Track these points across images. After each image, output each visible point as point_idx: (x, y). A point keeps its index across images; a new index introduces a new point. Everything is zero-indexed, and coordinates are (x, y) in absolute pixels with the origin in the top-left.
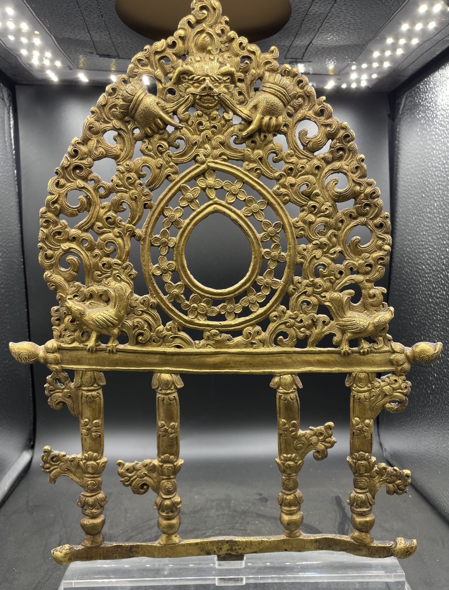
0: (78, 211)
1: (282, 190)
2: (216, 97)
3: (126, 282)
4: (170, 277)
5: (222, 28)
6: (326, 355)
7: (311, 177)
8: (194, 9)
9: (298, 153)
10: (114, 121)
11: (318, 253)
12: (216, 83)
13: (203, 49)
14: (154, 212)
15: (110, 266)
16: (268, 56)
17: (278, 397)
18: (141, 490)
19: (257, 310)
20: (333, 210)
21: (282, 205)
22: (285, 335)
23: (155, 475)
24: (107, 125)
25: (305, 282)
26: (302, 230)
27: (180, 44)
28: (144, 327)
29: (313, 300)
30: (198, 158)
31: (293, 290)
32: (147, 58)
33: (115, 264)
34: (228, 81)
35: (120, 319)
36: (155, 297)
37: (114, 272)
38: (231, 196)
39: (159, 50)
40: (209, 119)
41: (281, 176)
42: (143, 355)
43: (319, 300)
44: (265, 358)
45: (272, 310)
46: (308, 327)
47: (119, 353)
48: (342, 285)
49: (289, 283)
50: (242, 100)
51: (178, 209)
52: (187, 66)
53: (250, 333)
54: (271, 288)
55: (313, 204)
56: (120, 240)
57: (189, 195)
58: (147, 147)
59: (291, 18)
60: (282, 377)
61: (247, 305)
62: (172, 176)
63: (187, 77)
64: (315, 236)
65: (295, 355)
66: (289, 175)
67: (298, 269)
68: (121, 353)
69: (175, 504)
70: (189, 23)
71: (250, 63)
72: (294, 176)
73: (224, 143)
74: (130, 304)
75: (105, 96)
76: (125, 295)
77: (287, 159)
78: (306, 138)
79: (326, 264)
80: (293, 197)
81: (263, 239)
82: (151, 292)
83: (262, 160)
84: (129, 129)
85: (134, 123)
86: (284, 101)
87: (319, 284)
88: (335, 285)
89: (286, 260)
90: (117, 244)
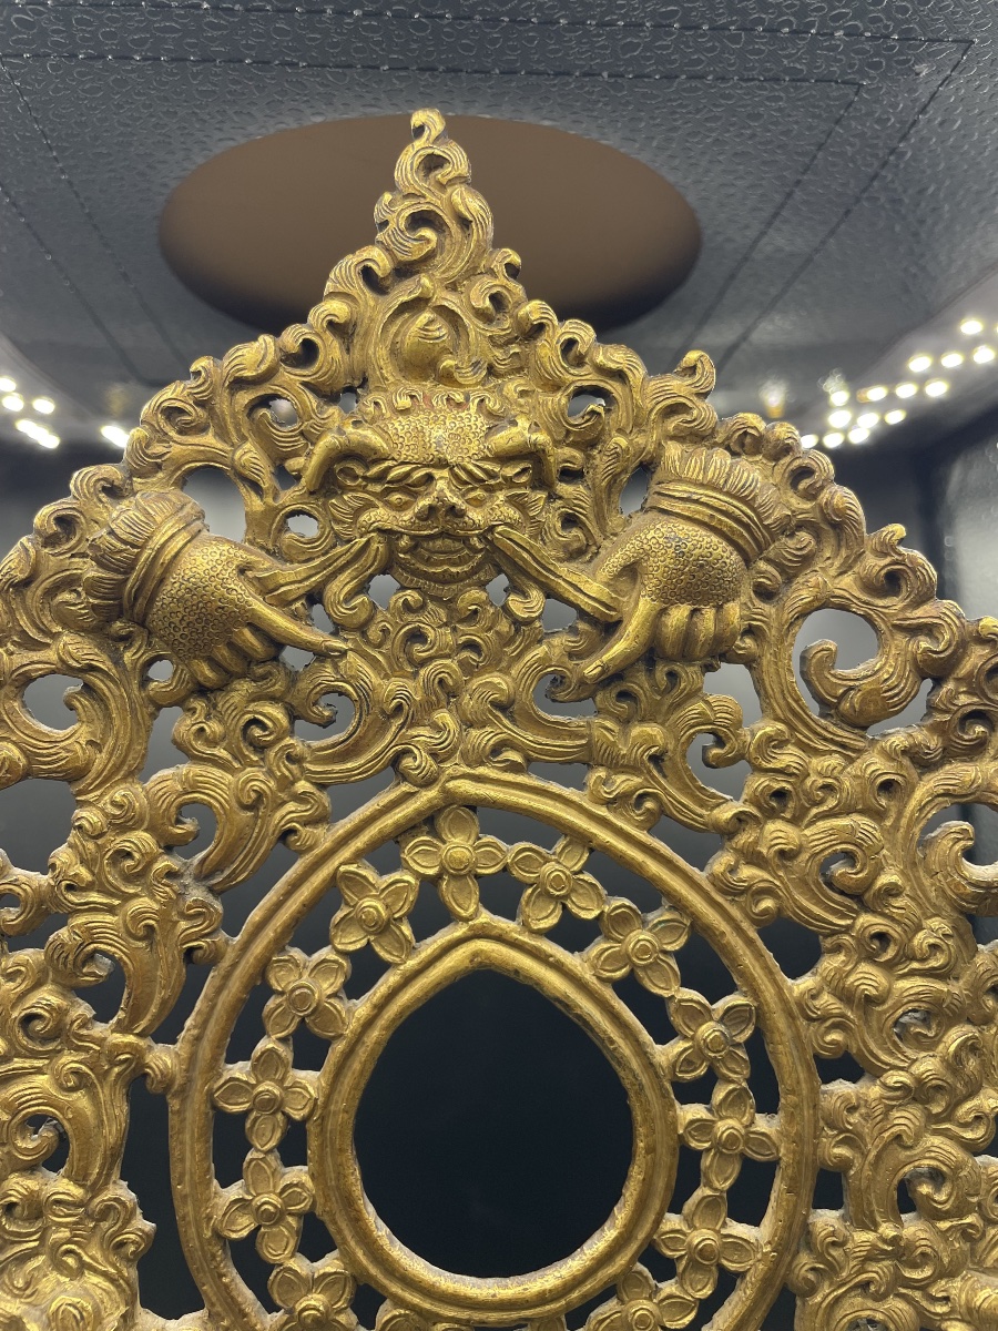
1: (747, 872)
2: (475, 541)
3: (105, 1275)
4: (293, 1242)
5: (494, 291)
7: (863, 822)
8: (385, 224)
9: (804, 734)
10: (66, 638)
11: (906, 1119)
12: (473, 489)
13: (422, 365)
14: (227, 977)
15: (36, 1209)
16: (677, 385)
20: (958, 947)
21: (751, 931)
24: (36, 656)
25: (863, 1239)
26: (836, 1027)
27: (331, 350)
29: (895, 1310)
30: (407, 762)
31: (811, 1276)
32: (200, 404)
33: (58, 1202)
34: (523, 479)
37: (56, 1235)
38: (540, 903)
39: (247, 374)
40: (450, 617)
43: (920, 1312)
49: (793, 1249)
50: (576, 545)
51: (325, 960)
52: (360, 431)
54: (720, 1267)
55: (878, 928)
56: (81, 1100)
57: (372, 905)
58: (202, 729)
62: (305, 831)
63: (359, 471)
64: (891, 1054)
66: (772, 814)
67: (829, 1188)
70: (367, 274)
71: (608, 411)
72: (795, 821)
73: (513, 702)
75: (26, 550)
77: (764, 758)
78: (834, 676)
79: (944, 1169)
80: (795, 901)
81: (681, 1072)
82: (213, 1305)
83: (663, 760)
84: (129, 667)
85: (149, 644)
86: (746, 547)
87: (919, 1251)
88: (983, 1244)
89: (778, 1151)
90: (69, 1120)
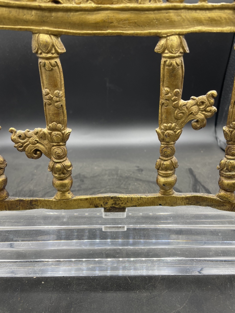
17: (162, 63)
18: (35, 155)
23: (46, 142)
44: (152, 15)
60: (168, 38)
69: (65, 168)
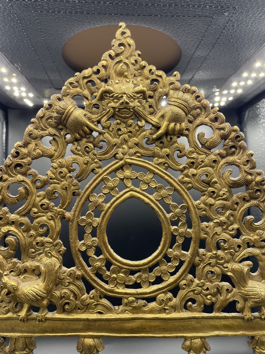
0: (17, 200)
1: (186, 179)
2: (131, 110)
3: (56, 257)
4: (94, 252)
5: (135, 59)
6: (231, 320)
7: (210, 169)
8: (114, 45)
9: (198, 151)
10: (50, 129)
11: (219, 229)
12: (131, 99)
13: (121, 74)
14: (81, 198)
15: (43, 244)
16: (172, 79)
19: (169, 279)
20: (229, 194)
21: (186, 191)
22: (194, 301)
24: (44, 132)
25: (209, 254)
26: (204, 210)
27: (103, 71)
28: (70, 297)
29: (217, 269)
30: (117, 155)
31: (199, 262)
32: (77, 82)
33: (47, 242)
34: (141, 97)
35: (49, 292)
36: (80, 270)
37: (46, 249)
38: (144, 184)
39: (86, 76)
40: (126, 126)
41: (185, 168)
42: (69, 322)
43: (222, 270)
44: (177, 324)
45: (181, 279)
46: (214, 295)
47: (47, 321)
48: (241, 257)
49: (195, 256)
50: (152, 112)
51: (101, 195)
52: (108, 87)
53: (163, 300)
54: (180, 259)
55: (212, 190)
56: (52, 222)
57: (110, 184)
58: (77, 148)
59: (181, 61)
60: (193, 341)
61: (159, 275)
62: (97, 169)
63: (108, 95)
64: (215, 216)
65: (203, 320)
66: (191, 167)
67: (202, 244)
68: (50, 321)
70: (110, 56)
71: (158, 84)
72: (196, 168)
73: (138, 144)
74: (58, 277)
75: (42, 110)
76: (54, 269)
77: (189, 155)
78: (204, 139)
79: (226, 239)
80: (195, 184)
81: (172, 219)
82: (78, 264)
83: (169, 156)
84: (62, 135)
85: (66, 130)
86: (186, 111)
87: (221, 256)
88: (235, 256)
89: (192, 235)
90: (50, 225)
